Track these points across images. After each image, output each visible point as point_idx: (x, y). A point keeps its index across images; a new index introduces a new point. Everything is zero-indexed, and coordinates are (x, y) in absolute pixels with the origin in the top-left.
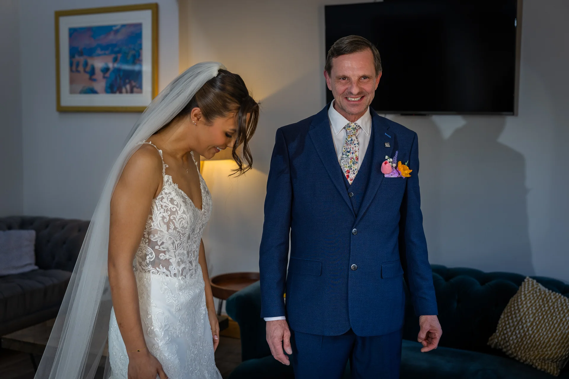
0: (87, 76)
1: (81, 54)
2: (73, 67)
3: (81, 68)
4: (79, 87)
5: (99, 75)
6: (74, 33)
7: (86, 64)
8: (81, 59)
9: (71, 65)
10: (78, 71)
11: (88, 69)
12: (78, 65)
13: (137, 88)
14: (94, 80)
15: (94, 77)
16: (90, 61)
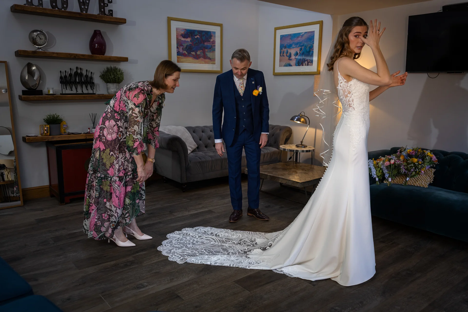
0: (288, 58)
1: (285, 48)
2: (282, 54)
3: (285, 54)
4: (284, 64)
5: (293, 57)
6: (283, 37)
7: (288, 52)
8: (285, 50)
9: (280, 53)
10: (283, 56)
11: (288, 55)
12: (283, 53)
13: (310, 63)
14: (291, 60)
15: (290, 58)
16: (289, 51)
